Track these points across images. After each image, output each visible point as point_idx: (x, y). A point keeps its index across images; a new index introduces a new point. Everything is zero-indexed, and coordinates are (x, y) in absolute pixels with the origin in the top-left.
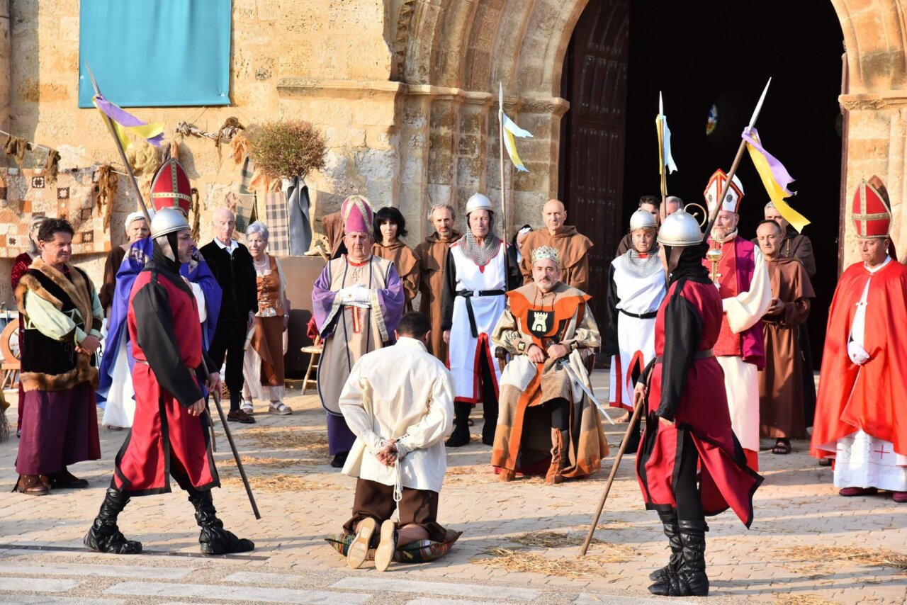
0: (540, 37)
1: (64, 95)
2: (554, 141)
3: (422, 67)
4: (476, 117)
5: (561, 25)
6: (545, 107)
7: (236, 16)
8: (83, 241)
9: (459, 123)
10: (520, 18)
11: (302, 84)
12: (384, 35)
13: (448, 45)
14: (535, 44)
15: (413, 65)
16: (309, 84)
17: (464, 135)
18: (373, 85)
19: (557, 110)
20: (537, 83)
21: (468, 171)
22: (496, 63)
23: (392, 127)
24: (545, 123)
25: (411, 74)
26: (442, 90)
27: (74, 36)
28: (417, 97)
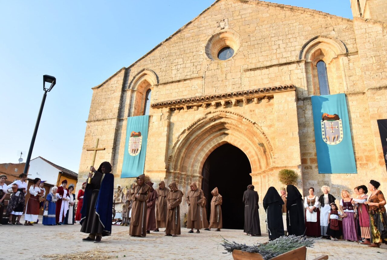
0: (197, 164)
1: (119, 176)
2: (200, 183)
3: (172, 168)
4: (183, 177)
5: (200, 162)
6: (197, 176)
7: (146, 162)
8: (118, 200)
9: (180, 178)
10: (192, 160)
11: (150, 170)
12: (165, 161)
13: (178, 164)
14: (196, 165)
15: (171, 167)
16: (151, 170)
17: (181, 181)
18: (162, 170)
19: (200, 177)
20: (196, 173)
21: (181, 187)
22: (188, 168)
23: (165, 178)
24: (197, 179)
25: (170, 169)
26: (176, 172)
27: (121, 167)
28: (171, 172)
